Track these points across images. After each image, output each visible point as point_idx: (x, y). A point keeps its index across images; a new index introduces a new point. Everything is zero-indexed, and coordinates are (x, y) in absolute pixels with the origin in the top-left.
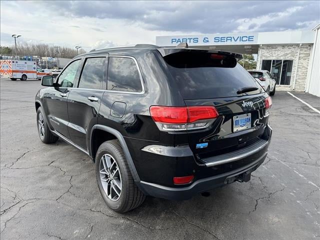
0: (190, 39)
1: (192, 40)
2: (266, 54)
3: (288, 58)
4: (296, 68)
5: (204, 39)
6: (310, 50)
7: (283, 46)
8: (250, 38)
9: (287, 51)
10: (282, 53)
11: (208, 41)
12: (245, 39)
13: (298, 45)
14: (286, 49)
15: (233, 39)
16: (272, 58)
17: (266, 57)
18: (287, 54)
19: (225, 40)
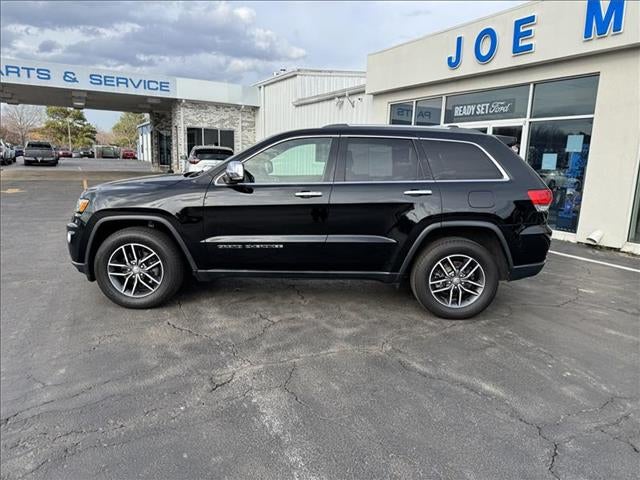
0: (28, 69)
1: (33, 73)
2: (191, 117)
3: (227, 127)
4: (240, 143)
5: (66, 75)
6: (254, 116)
7: (218, 106)
8: (163, 86)
9: (224, 115)
10: (217, 119)
11: (75, 80)
12: (152, 85)
13: (238, 107)
14: (222, 111)
15: (129, 82)
16: (203, 125)
17: (193, 122)
18: (224, 120)
19: (115, 83)
